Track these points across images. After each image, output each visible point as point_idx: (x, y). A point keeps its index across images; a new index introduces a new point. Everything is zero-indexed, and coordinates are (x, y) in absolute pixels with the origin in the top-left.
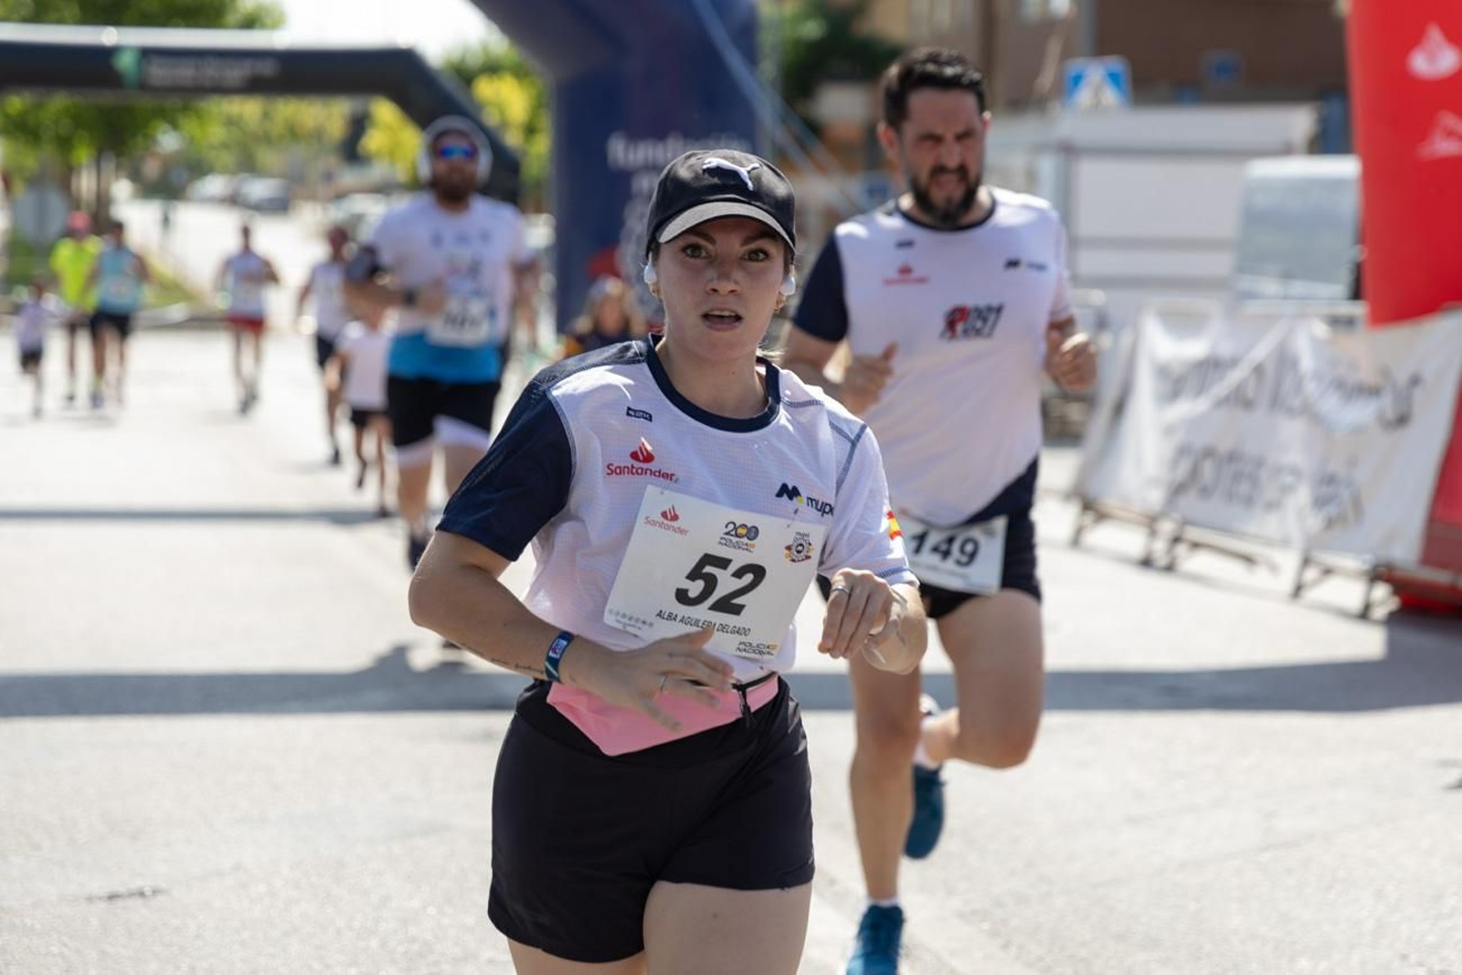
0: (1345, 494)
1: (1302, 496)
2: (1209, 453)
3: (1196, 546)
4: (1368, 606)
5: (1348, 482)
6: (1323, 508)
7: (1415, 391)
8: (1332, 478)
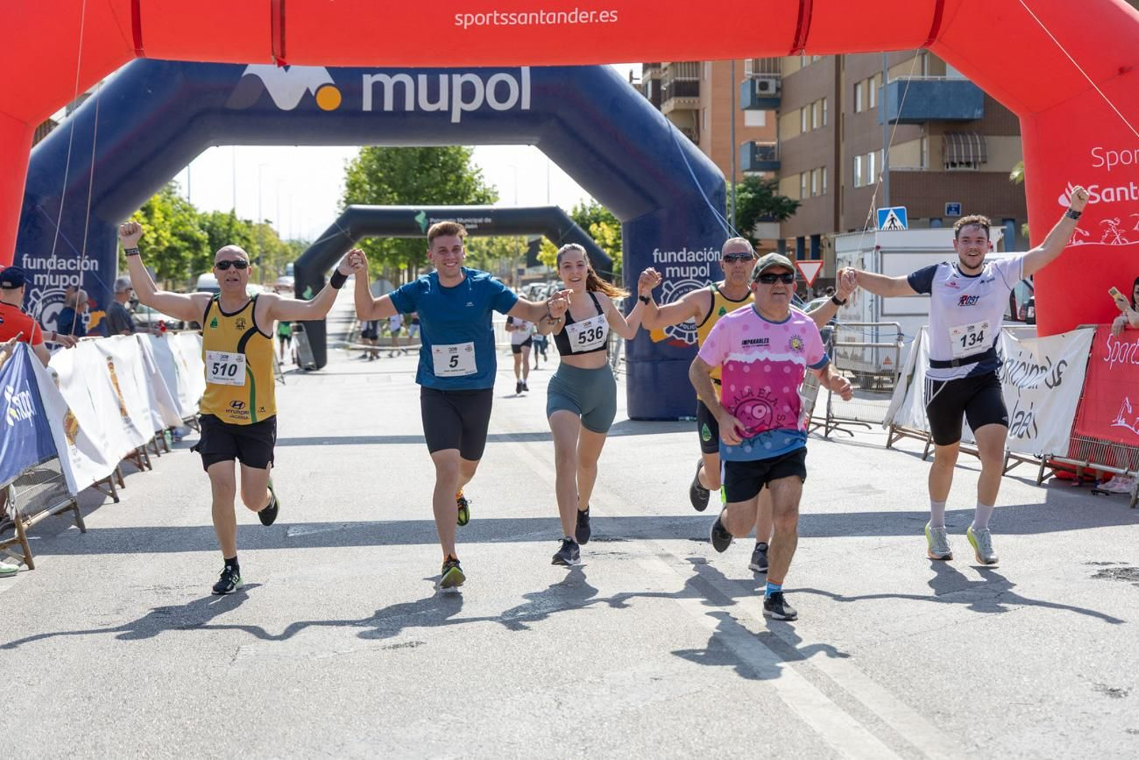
0: (1029, 421)
4: (1042, 478)
5: (1030, 414)
6: (1016, 428)
7: (1062, 368)
8: (1022, 413)
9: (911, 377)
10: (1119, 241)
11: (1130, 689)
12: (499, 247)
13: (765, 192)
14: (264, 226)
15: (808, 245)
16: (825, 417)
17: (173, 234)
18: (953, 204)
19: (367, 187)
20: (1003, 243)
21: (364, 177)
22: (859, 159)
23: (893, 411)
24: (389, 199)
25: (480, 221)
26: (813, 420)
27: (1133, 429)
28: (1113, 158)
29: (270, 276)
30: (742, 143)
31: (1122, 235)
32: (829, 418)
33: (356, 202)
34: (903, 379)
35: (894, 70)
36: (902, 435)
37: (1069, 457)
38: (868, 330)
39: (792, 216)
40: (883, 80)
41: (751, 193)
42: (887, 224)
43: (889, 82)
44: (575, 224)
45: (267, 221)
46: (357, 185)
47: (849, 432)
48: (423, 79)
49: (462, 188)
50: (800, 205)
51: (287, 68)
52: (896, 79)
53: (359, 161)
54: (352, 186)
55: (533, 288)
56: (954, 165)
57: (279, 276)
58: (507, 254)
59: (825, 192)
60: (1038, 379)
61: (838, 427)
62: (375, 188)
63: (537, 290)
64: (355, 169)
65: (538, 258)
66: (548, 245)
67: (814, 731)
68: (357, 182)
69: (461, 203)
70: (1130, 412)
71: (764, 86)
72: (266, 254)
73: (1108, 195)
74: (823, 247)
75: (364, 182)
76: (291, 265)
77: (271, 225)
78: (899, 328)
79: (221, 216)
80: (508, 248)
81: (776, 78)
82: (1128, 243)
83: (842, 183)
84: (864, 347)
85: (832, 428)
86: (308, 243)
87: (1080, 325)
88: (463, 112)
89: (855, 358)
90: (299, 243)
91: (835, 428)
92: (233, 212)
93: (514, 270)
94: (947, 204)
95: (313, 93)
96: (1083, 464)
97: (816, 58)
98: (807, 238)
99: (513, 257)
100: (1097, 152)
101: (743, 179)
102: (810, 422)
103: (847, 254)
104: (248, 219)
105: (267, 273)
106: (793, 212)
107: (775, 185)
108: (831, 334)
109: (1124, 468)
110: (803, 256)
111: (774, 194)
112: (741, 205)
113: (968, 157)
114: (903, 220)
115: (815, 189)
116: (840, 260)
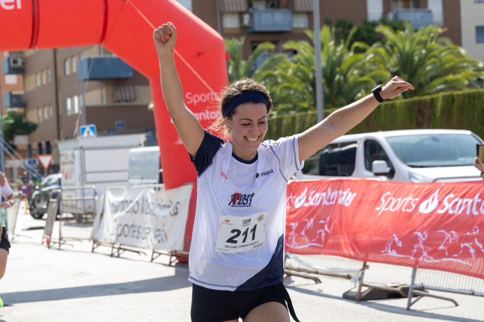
0: (163, 234)
1: (152, 235)
2: (126, 225)
3: (125, 250)
4: (171, 263)
5: (163, 230)
6: (157, 238)
7: (178, 206)
8: (159, 230)
9: (102, 215)
13: (19, 119)
15: (44, 147)
16: (58, 237)
18: (120, 122)
22: (69, 101)
23: (94, 233)
26: (52, 240)
28: (197, 98)
30: (6, 93)
32: (60, 239)
34: (98, 216)
35: (85, 52)
36: (99, 245)
37: (184, 250)
38: (78, 191)
39: (35, 132)
40: (80, 57)
41: (11, 119)
42: (85, 134)
43: (82, 58)
47: (71, 245)
50: (39, 126)
52: (86, 57)
56: (119, 102)
59: (51, 118)
60: (166, 212)
71: (15, 62)
74: (51, 147)
78: (94, 190)
81: (22, 58)
83: (61, 112)
84: (77, 200)
85: (62, 244)
89: (73, 207)
91: (64, 243)
94: (117, 123)
98: (44, 144)
100: (189, 96)
101: (6, 113)
102: (50, 241)
103: (65, 152)
106: (35, 130)
107: (24, 115)
110: (41, 152)
111: (24, 120)
112: (5, 126)
113: (126, 97)
114: (94, 132)
115: (46, 116)
116: (62, 155)
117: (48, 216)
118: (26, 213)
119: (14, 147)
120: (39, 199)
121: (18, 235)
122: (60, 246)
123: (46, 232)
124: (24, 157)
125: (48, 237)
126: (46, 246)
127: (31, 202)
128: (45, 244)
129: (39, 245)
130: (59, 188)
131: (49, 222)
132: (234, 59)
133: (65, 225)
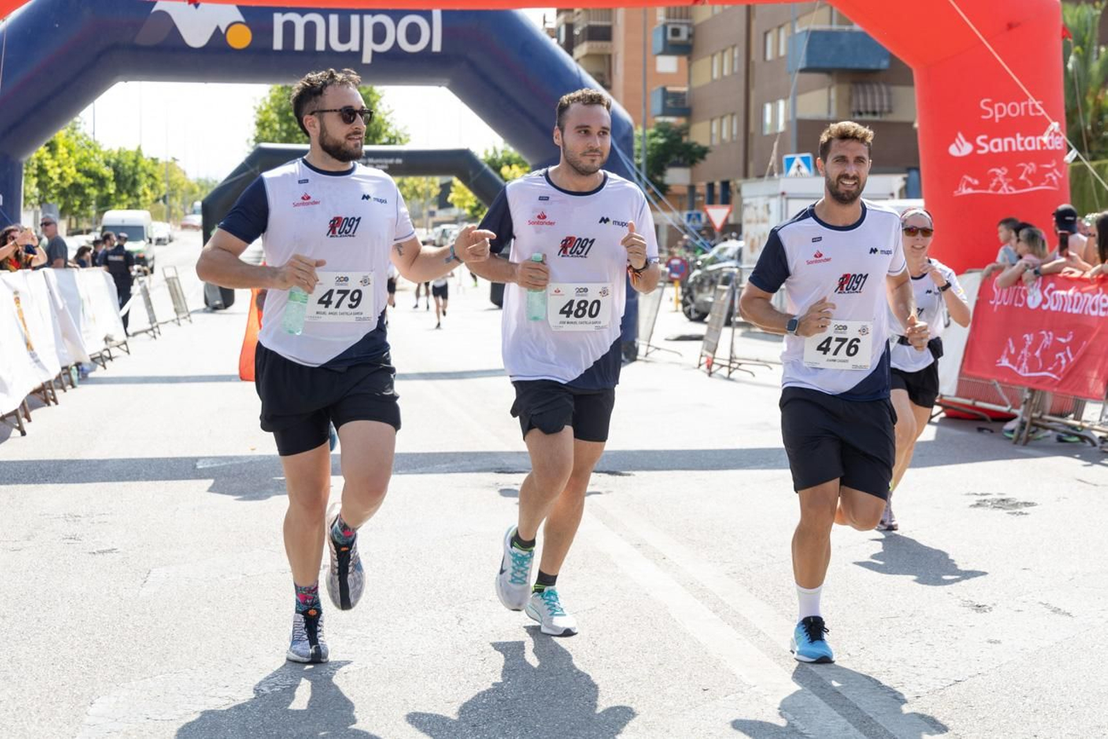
10: (1006, 190)
11: (994, 604)
12: (411, 188)
13: (676, 137)
14: (171, 164)
15: (718, 190)
16: (728, 358)
17: (78, 171)
19: (277, 126)
20: (904, 191)
21: (273, 116)
22: (768, 108)
24: (298, 138)
25: (391, 161)
26: (715, 361)
27: (1015, 368)
28: (1001, 110)
29: (176, 214)
30: (655, 88)
31: (1010, 184)
32: (731, 360)
33: (266, 141)
35: (803, 20)
37: (958, 395)
39: (702, 162)
40: (793, 28)
41: (662, 137)
42: (793, 170)
43: (798, 30)
44: (486, 166)
45: (174, 159)
46: (267, 124)
47: (752, 373)
48: (334, 19)
49: (374, 129)
50: (710, 152)
51: (197, 6)
52: (805, 28)
53: (268, 100)
54: (261, 125)
55: (444, 230)
56: (860, 114)
57: (186, 214)
58: (419, 196)
59: (735, 138)
61: (740, 367)
62: (285, 126)
63: (448, 232)
64: (264, 108)
65: (449, 200)
66: (459, 187)
67: (699, 642)
68: (266, 121)
69: (373, 143)
70: (1013, 351)
71: (676, 32)
72: (173, 193)
73: (996, 145)
74: (731, 191)
75: (274, 121)
76: (198, 204)
77: (178, 163)
79: (127, 153)
80: (419, 190)
81: (689, 25)
82: (1014, 192)
83: (752, 128)
85: (735, 369)
86: (216, 182)
87: (968, 270)
88: (374, 54)
90: (207, 182)
91: (737, 368)
92: (139, 149)
93: (425, 212)
95: (223, 30)
96: (969, 402)
97: (727, 7)
98: (717, 184)
99: (425, 199)
100: (986, 104)
101: (653, 124)
102: (713, 363)
103: (753, 200)
104: (155, 157)
105: (174, 211)
106: (702, 157)
107: (685, 130)
108: (734, 278)
109: (1006, 405)
110: (711, 201)
111: (685, 139)
112: (651, 150)
113: (874, 106)
114: (809, 169)
115: (725, 135)
116: (746, 205)
117: (713, 318)
118: (677, 311)
119: (664, 188)
120: (700, 284)
121: (659, 349)
122: (730, 373)
123: (705, 346)
124: (680, 209)
125: (710, 355)
126: (704, 372)
127: (685, 291)
128: (704, 367)
129: (694, 368)
130: (737, 267)
131: (714, 327)
132: (1081, 43)
133: (743, 335)
